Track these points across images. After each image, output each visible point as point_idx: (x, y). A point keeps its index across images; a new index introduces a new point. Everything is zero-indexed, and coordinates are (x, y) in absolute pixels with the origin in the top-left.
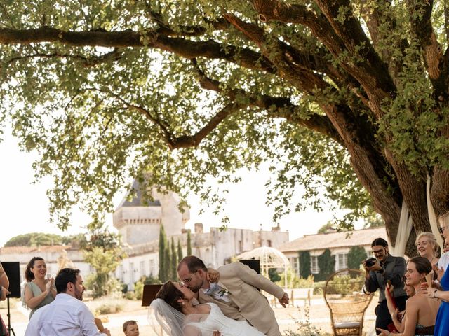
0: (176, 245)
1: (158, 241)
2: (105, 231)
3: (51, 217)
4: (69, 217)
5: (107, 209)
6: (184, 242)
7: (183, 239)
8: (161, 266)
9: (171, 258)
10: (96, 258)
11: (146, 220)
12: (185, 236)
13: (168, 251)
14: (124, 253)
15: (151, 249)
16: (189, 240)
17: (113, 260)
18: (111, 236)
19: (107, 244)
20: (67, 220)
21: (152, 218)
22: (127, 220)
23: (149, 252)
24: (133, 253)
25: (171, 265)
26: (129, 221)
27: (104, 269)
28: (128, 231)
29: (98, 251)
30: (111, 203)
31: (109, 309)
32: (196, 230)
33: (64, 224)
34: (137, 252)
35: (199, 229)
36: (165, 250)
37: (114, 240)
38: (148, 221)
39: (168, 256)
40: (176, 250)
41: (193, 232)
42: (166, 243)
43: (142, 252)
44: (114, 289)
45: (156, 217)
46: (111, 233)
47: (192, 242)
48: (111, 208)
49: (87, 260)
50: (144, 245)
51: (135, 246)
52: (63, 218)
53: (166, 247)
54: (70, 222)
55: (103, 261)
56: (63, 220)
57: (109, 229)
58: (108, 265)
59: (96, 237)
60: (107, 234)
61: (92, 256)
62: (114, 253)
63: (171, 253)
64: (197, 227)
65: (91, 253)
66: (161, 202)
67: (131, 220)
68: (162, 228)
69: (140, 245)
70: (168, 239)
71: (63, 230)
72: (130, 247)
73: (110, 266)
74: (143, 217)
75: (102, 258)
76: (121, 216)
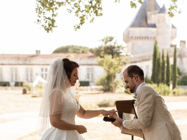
0: (165, 55)
1: (152, 52)
2: (115, 43)
3: (38, 18)
4: (55, 18)
5: (96, 12)
6: (171, 54)
7: (171, 52)
8: (154, 70)
9: (161, 65)
10: (106, 63)
11: (145, 38)
12: (173, 49)
13: (159, 60)
14: (127, 60)
15: (147, 58)
16: (175, 52)
17: (119, 64)
18: (118, 47)
19: (115, 53)
20: (53, 21)
21: (150, 36)
22: (132, 37)
23: (146, 60)
24: (135, 60)
25: (161, 70)
26: (134, 38)
27: (112, 71)
28: (133, 45)
29: (108, 58)
30: (100, 6)
31: (109, 104)
32: (181, 45)
33: (50, 25)
34: (138, 60)
35: (183, 44)
36: (157, 59)
37: (121, 51)
38: (147, 38)
39: (159, 63)
40: (165, 59)
41: (178, 47)
42: (158, 54)
43: (141, 60)
44: (118, 86)
45: (152, 36)
46: (119, 45)
47: (177, 54)
48: (99, 11)
49: (100, 64)
50: (143, 55)
51: (136, 56)
52: (49, 18)
53: (158, 56)
54: (55, 24)
55: (111, 65)
56: (48, 21)
57: (117, 42)
58: (115, 68)
59: (108, 48)
60: (116, 46)
61: (103, 61)
62: (120, 60)
63: (161, 61)
64: (182, 43)
65: (102, 59)
66: (157, 25)
67: (135, 38)
68: (156, 43)
69: (140, 55)
70: (160, 51)
71: (48, 32)
72: (132, 56)
73: (116, 69)
74: (144, 35)
75: (110, 63)
76: (128, 34)
